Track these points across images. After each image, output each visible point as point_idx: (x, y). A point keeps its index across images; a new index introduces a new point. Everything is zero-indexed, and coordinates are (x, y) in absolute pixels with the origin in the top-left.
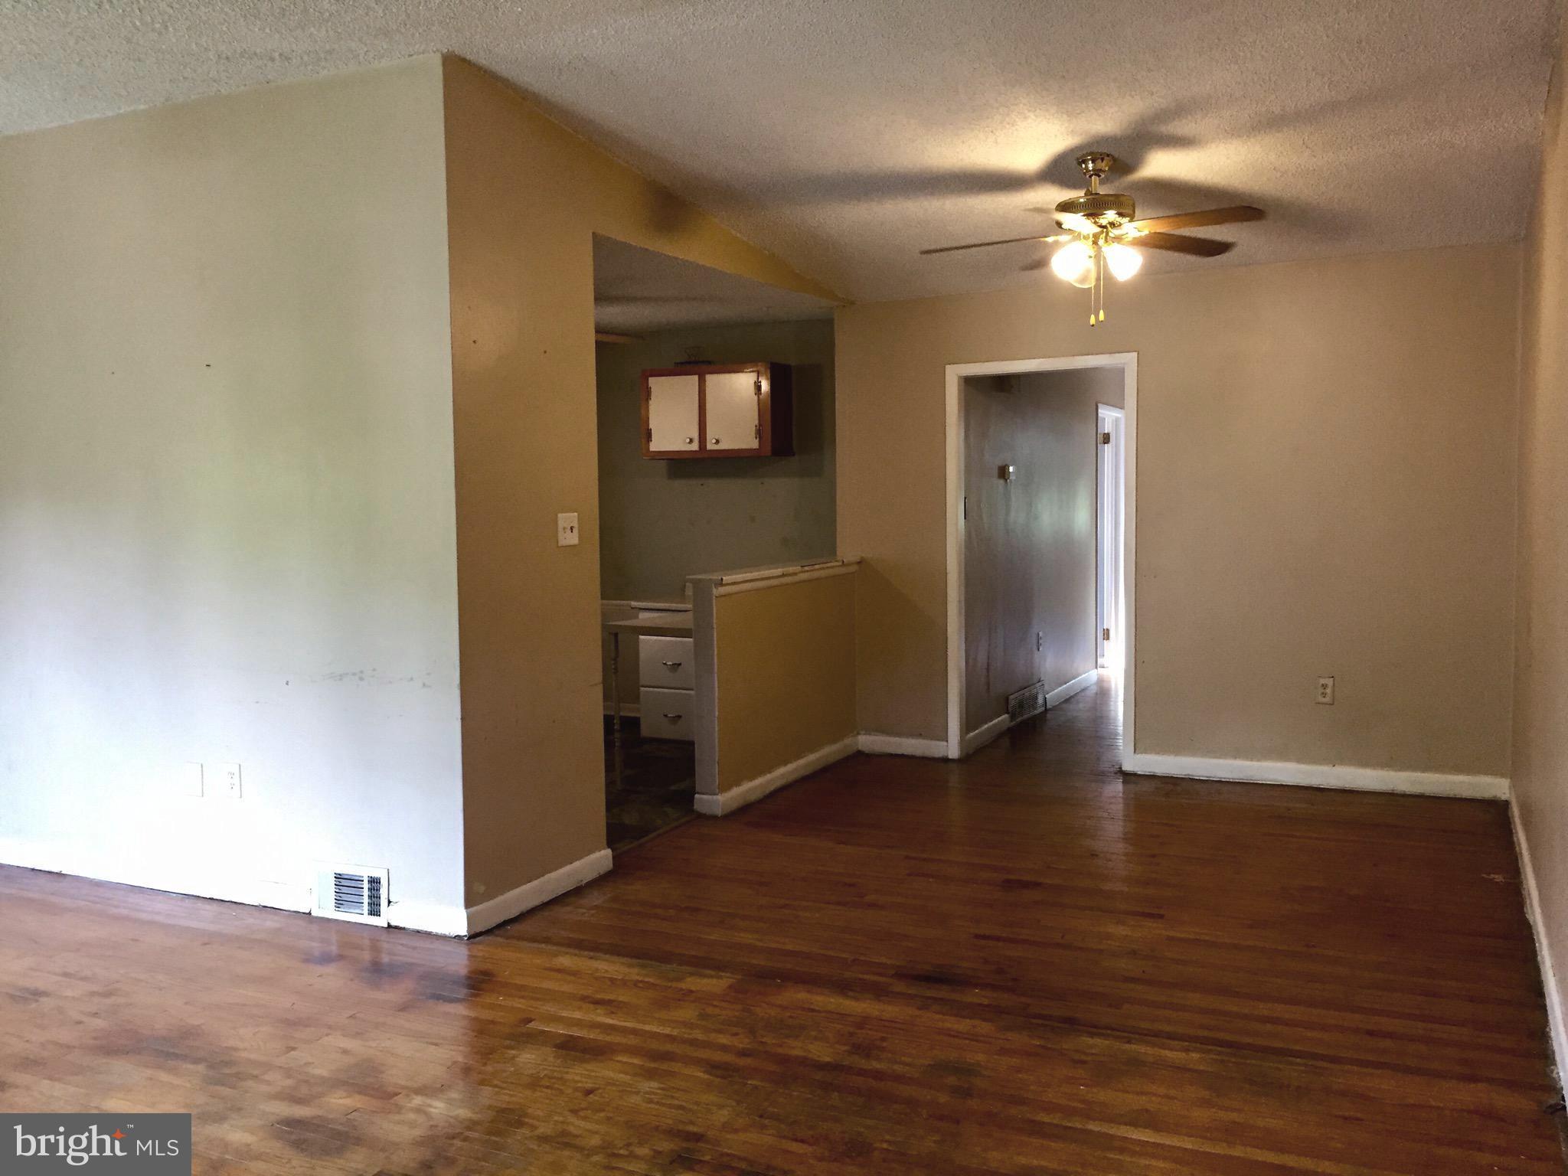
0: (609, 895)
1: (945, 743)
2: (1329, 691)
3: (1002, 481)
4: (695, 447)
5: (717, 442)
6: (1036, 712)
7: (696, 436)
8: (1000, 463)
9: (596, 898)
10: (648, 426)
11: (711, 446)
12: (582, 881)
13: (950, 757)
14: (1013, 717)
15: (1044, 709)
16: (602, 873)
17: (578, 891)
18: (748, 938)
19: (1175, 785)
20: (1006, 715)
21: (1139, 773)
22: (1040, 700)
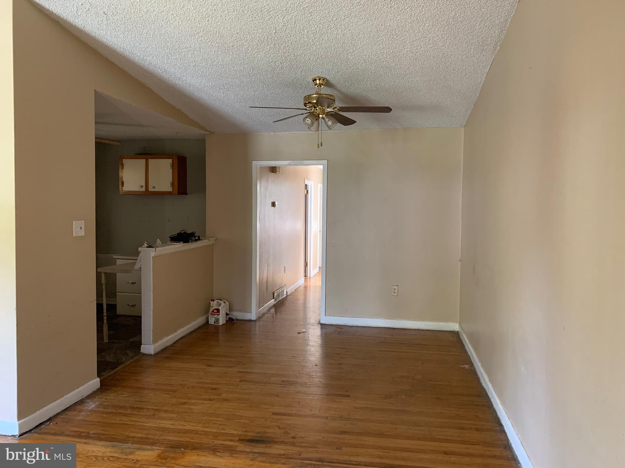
0: (98, 403)
1: (251, 314)
2: (396, 291)
3: (273, 207)
4: (143, 189)
5: (154, 187)
6: (283, 297)
7: (144, 184)
8: (273, 201)
9: (91, 405)
10: (122, 180)
11: (151, 189)
12: (83, 396)
13: (252, 319)
14: (275, 300)
15: (286, 295)
16: (94, 390)
17: (81, 402)
18: (167, 424)
19: (341, 328)
20: (273, 300)
21: (327, 324)
22: (285, 293)
